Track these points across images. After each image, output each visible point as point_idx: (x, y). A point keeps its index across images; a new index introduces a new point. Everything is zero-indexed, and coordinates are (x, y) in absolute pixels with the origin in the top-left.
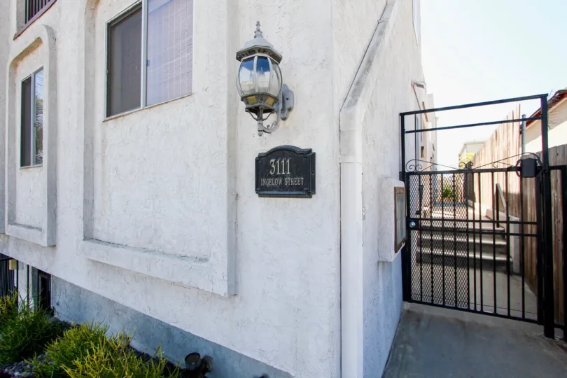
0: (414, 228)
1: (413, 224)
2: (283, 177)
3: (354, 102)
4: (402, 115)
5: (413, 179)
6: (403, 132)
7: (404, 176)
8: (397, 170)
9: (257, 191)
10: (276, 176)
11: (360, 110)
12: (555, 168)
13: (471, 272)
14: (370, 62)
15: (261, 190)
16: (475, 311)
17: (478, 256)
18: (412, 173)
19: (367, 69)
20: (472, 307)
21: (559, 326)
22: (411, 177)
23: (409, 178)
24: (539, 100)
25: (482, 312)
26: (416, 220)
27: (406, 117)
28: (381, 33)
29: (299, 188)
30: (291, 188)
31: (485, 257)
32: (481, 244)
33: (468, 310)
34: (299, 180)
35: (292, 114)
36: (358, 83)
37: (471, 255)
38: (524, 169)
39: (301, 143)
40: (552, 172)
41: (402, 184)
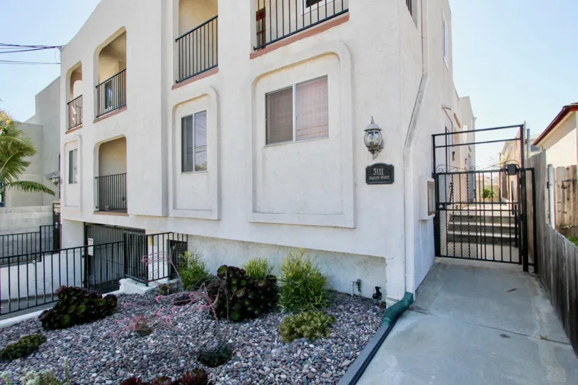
0: (442, 209)
1: (441, 206)
2: (380, 176)
3: (409, 145)
4: (434, 136)
5: (441, 178)
6: (434, 147)
7: (435, 176)
8: (430, 171)
9: (367, 182)
10: (376, 175)
11: (412, 148)
12: (528, 169)
13: (479, 245)
14: (415, 122)
15: (369, 181)
16: (481, 259)
17: (483, 234)
18: (441, 174)
19: (414, 127)
20: (479, 258)
21: (531, 264)
22: (440, 176)
23: (438, 177)
24: (519, 128)
25: (485, 260)
26: (443, 204)
27: (436, 137)
28: (420, 102)
29: (387, 180)
30: (384, 180)
31: (488, 235)
32: (485, 226)
33: (477, 259)
34: (387, 177)
35: (383, 150)
36: (410, 134)
37: (479, 234)
38: (509, 170)
39: (387, 162)
40: (527, 172)
41: (433, 180)
